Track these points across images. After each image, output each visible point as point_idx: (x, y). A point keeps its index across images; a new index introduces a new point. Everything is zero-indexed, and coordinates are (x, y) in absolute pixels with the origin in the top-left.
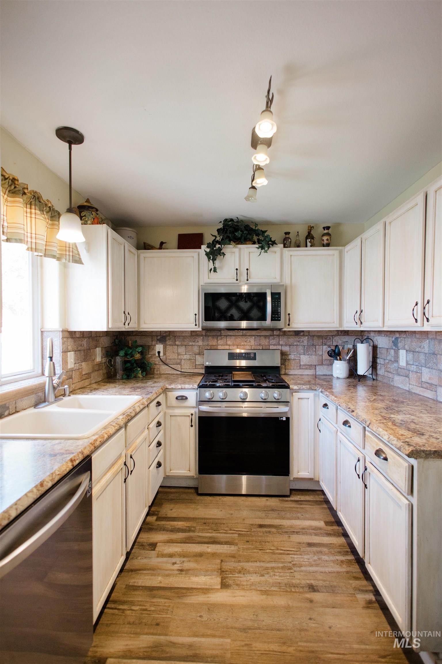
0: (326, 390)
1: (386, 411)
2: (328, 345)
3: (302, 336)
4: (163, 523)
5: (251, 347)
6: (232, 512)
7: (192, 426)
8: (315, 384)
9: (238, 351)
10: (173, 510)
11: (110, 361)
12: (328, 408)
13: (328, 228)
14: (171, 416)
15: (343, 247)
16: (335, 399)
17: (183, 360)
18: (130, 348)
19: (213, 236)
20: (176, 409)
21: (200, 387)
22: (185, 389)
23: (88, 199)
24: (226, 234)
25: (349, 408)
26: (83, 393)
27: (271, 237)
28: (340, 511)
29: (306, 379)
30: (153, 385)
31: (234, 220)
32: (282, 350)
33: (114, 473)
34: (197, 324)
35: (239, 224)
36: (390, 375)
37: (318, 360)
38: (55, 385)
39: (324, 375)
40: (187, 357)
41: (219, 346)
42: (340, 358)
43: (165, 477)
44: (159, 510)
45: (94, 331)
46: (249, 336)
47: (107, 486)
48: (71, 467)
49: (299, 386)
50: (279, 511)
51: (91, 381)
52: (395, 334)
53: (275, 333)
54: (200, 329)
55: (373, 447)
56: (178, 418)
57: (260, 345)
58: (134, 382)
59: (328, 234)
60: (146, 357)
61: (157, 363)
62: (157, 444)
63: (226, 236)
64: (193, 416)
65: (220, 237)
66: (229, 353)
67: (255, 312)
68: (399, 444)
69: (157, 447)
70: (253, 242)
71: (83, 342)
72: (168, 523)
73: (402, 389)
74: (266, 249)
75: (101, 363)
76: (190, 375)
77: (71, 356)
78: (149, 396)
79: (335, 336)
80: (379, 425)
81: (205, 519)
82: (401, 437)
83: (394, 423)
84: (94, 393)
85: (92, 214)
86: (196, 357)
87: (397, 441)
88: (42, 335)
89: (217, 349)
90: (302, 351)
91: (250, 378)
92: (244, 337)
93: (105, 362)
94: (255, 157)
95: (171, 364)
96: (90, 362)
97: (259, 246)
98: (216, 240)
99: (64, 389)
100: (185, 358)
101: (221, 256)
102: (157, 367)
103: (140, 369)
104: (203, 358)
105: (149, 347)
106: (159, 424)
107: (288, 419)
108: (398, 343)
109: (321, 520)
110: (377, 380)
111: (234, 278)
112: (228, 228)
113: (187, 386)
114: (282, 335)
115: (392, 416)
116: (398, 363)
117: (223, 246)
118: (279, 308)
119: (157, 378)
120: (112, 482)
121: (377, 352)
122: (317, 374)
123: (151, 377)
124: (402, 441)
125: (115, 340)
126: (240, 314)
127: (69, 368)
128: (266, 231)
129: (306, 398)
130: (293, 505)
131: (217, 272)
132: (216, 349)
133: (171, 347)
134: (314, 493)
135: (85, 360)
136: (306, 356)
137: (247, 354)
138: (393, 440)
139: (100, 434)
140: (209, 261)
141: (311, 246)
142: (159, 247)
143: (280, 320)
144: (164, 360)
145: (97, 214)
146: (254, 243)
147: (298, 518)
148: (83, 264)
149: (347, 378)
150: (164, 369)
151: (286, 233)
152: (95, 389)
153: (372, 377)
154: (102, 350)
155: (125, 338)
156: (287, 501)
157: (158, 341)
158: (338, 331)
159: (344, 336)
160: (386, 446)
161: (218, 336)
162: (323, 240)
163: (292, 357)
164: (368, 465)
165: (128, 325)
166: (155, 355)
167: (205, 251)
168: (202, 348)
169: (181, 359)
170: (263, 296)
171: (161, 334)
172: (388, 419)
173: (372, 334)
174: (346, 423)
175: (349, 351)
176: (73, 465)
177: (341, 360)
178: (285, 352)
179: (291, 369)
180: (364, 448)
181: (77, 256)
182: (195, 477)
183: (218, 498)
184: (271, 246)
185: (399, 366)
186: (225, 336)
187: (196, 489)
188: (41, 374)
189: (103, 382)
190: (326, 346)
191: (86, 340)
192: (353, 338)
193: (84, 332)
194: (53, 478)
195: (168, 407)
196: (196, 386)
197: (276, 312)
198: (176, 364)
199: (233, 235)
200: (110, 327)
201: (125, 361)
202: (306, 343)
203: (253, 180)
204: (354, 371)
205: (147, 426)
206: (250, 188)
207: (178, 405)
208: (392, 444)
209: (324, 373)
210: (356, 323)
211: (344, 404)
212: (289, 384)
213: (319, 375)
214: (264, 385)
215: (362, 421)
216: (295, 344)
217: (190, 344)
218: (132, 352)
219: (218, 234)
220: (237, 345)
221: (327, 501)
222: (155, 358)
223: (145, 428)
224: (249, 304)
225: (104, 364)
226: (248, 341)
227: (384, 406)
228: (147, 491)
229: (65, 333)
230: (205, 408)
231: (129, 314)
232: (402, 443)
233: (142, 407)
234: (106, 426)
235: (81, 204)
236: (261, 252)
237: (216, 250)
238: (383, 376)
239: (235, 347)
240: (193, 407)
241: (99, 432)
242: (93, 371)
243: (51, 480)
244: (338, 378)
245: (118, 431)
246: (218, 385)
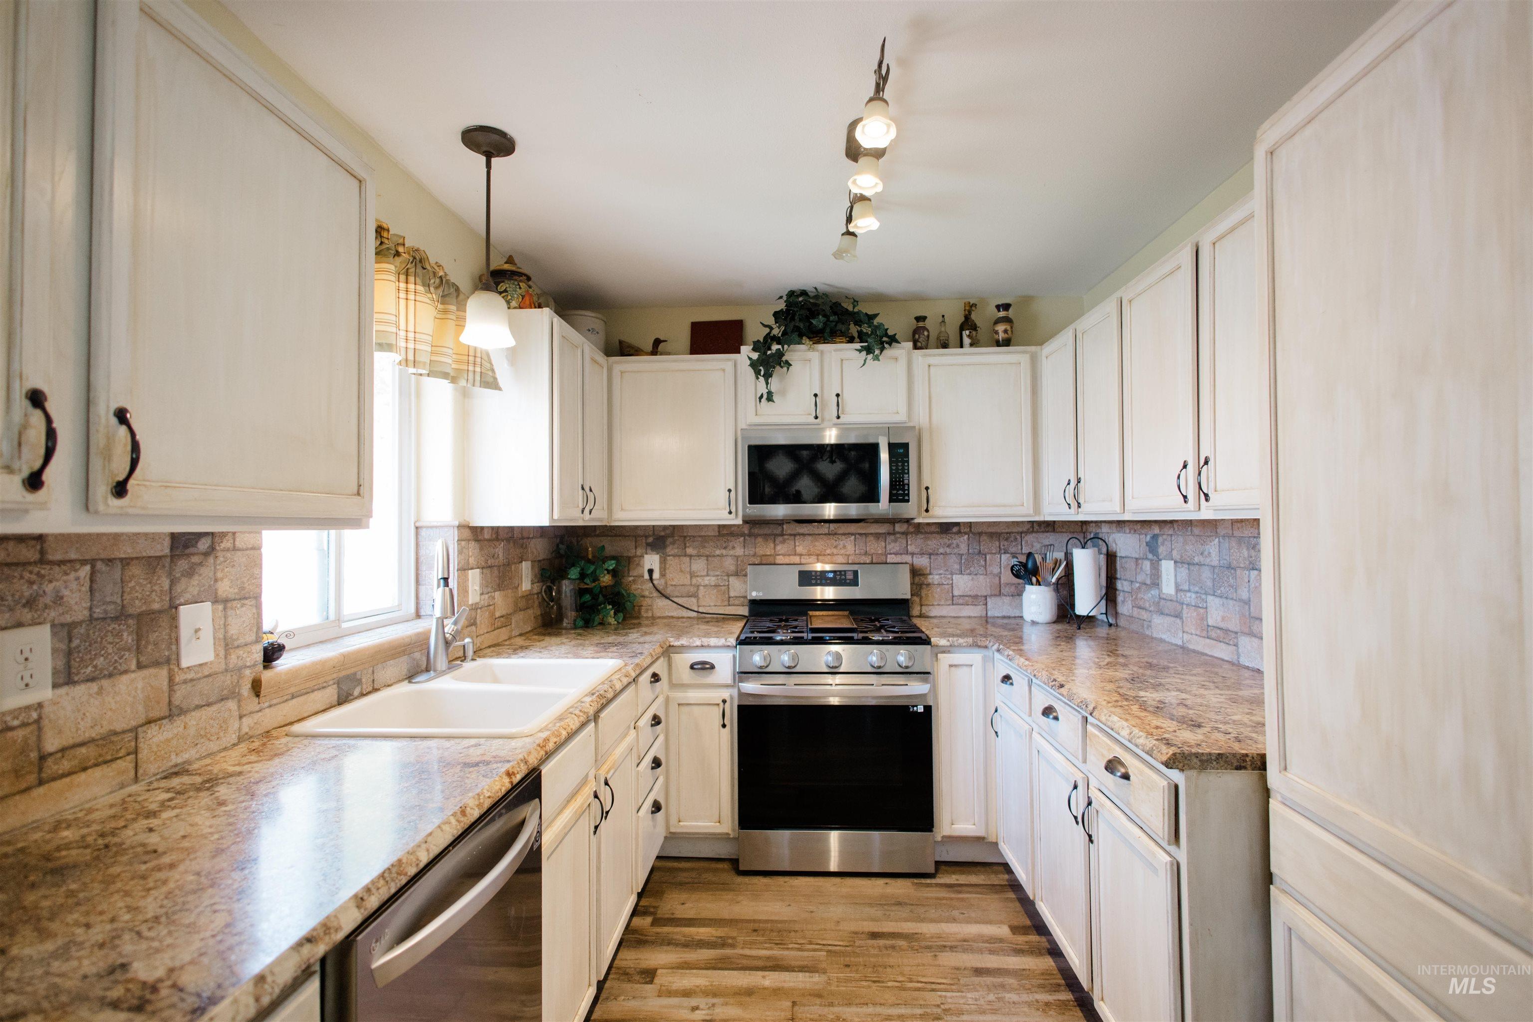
0: (1008, 645)
1: (1129, 685)
2: (1012, 554)
3: (955, 533)
4: (666, 929)
5: (846, 558)
6: (811, 908)
7: (724, 726)
8: (985, 636)
9: (819, 567)
10: (687, 905)
11: (550, 589)
12: (1012, 684)
13: (1007, 307)
14: (679, 705)
15: (1039, 347)
16: (1027, 663)
17: (701, 588)
18: (589, 562)
19: (765, 326)
20: (689, 690)
21: (742, 642)
22: (709, 646)
23: (510, 257)
24: (793, 323)
25: (1055, 680)
26: (499, 655)
27: (886, 327)
28: (1042, 900)
29: (966, 625)
30: (642, 640)
31: (809, 294)
32: (913, 564)
33: (576, 812)
34: (733, 510)
35: (820, 302)
36: (1144, 615)
37: (991, 586)
38: (447, 636)
39: (1004, 617)
40: (711, 580)
41: (778, 557)
42: (1038, 581)
43: (668, 836)
44: (657, 905)
45: (518, 527)
46: (844, 534)
47: (566, 834)
48: (509, 786)
49: (950, 639)
50: (912, 905)
51: (511, 631)
52: (1150, 527)
53: (898, 528)
54: (739, 521)
55: (1103, 755)
56: (695, 708)
57: (866, 553)
58: (601, 633)
59: (1007, 320)
60: (623, 580)
61: (647, 593)
62: (653, 763)
63: (791, 325)
64: (727, 705)
65: (779, 328)
66: (800, 572)
67: (852, 484)
68: (1150, 743)
69: (653, 768)
70: (848, 337)
71: (497, 550)
72: (678, 929)
73: (1169, 643)
74: (877, 352)
75: (530, 594)
76: (717, 618)
77: (474, 577)
78: (637, 660)
79: (1027, 532)
80: (1113, 709)
81: (754, 921)
82: (1155, 730)
83: (1143, 707)
84: (522, 654)
85: (520, 288)
86: (730, 579)
87: (1147, 738)
88: (417, 534)
89: (775, 564)
90: (957, 567)
91: (846, 624)
92: (831, 537)
93: (539, 591)
94: (855, 180)
95: (677, 597)
96: (510, 591)
97: (861, 346)
98: (772, 335)
99: (464, 646)
100: (707, 582)
101: (782, 367)
102: (646, 602)
103: (611, 607)
104: (745, 582)
105: (629, 559)
106: (656, 721)
107: (928, 709)
108: (1157, 547)
109: (1001, 922)
110: (1117, 625)
111: (810, 414)
112: (795, 309)
113: (713, 641)
114: (912, 533)
115: (1142, 693)
116: (1159, 588)
117: (786, 347)
118: (907, 476)
119: (647, 626)
120: (572, 830)
121: (1115, 566)
122: (989, 614)
123: (634, 624)
124: (1156, 737)
125: (558, 545)
126: (818, 487)
127: (470, 603)
128: (876, 315)
129: (967, 665)
130: (943, 893)
131: (773, 401)
132: (773, 562)
133: (677, 560)
134: (988, 868)
135: (500, 587)
136: (966, 577)
137: (838, 573)
138: (1138, 738)
139: (554, 729)
140: (758, 378)
141: (971, 345)
142: (651, 349)
143: (908, 501)
144: (660, 588)
145: (530, 287)
146: (851, 340)
147: (954, 920)
148: (500, 389)
149: (1054, 622)
150: (661, 606)
151: (919, 319)
152: (523, 648)
153: (1106, 620)
154: (533, 567)
155: (578, 542)
156: (929, 885)
157: (649, 548)
158: (1032, 522)
159: (1046, 534)
160: (1126, 751)
161: (776, 535)
162: (997, 333)
163: (934, 578)
164: (1094, 794)
165: (590, 513)
166: (643, 577)
167: (750, 359)
168: (742, 561)
169: (698, 586)
170: (872, 450)
171: (656, 533)
172: (1131, 698)
173: (1105, 529)
174: (1048, 711)
175: (1056, 565)
176: (511, 783)
177: (1040, 585)
178: (920, 569)
179: (933, 605)
180: (1085, 761)
181: (490, 373)
182: (731, 836)
183: (781, 880)
184: (886, 346)
185: (1162, 596)
186: (791, 535)
187: (734, 863)
188: (414, 615)
189: (536, 635)
190: (1008, 555)
191: (502, 545)
192: (1065, 537)
193: (498, 528)
194: (480, 803)
195: (673, 686)
196: (732, 641)
197: (899, 485)
198: (686, 597)
199: (807, 324)
200: (556, 517)
201: (580, 589)
202: (963, 549)
203: (849, 219)
204: (1068, 608)
205: (633, 723)
206: (843, 235)
207: (693, 682)
208: (1136, 746)
209: (1005, 614)
210: (1069, 504)
211: (1044, 672)
212: (930, 636)
213: (994, 617)
214: (876, 637)
215: (1080, 704)
216: (941, 550)
217: (718, 552)
218: (595, 571)
219: (776, 323)
220: (818, 555)
221: (1015, 886)
222: (643, 583)
223: (629, 727)
224: (839, 466)
225: (536, 596)
226: (841, 546)
227: (1127, 676)
228: (634, 859)
229: (462, 530)
230: (751, 687)
231: (591, 490)
232: (1155, 742)
233: (625, 681)
234: (562, 714)
235: (498, 268)
236: (866, 359)
237: (772, 355)
238: (1129, 616)
239: (813, 558)
240: (727, 686)
241: (550, 725)
242: (515, 612)
243: (479, 805)
244: (1034, 623)
245: (583, 725)
246: (778, 638)
